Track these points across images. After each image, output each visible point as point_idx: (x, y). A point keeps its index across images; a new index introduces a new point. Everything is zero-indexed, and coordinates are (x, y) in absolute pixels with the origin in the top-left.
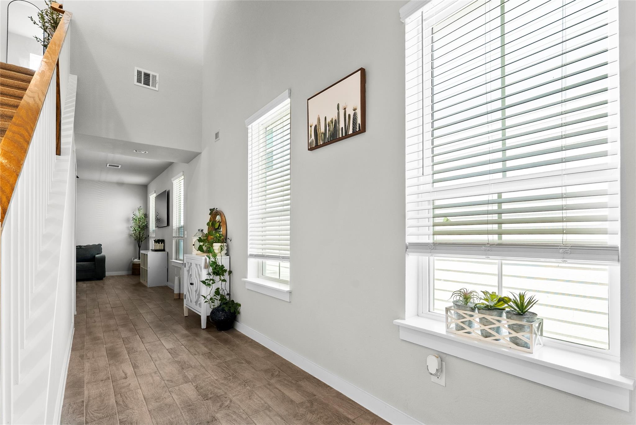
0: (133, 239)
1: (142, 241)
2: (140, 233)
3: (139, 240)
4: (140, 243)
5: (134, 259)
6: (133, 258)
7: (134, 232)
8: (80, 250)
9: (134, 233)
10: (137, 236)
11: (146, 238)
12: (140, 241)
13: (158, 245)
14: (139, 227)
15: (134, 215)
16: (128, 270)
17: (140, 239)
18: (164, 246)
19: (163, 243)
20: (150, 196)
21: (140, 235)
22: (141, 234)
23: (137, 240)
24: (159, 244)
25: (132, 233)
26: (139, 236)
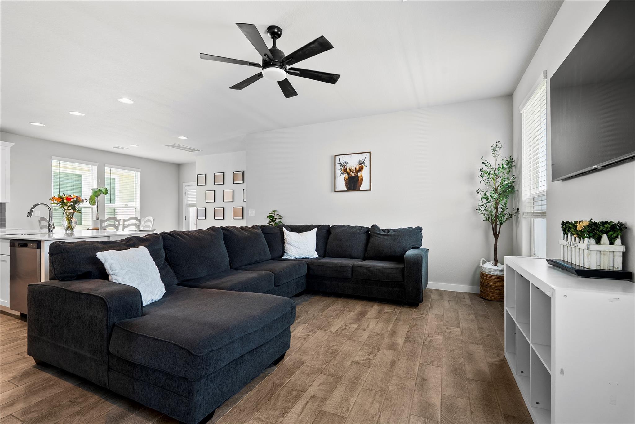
0: (481, 218)
1: (501, 224)
2: (497, 203)
3: (495, 220)
4: (498, 227)
5: (484, 262)
6: (482, 260)
7: (485, 201)
8: (386, 237)
9: (483, 205)
10: (490, 212)
11: (511, 216)
12: (498, 223)
13: (595, 247)
14: (496, 190)
15: (483, 163)
16: (472, 283)
17: (496, 217)
18: (625, 255)
19: (618, 241)
20: (522, 108)
21: (497, 209)
22: (500, 206)
23: (490, 220)
24: (598, 242)
25: (481, 204)
26: (494, 212)
